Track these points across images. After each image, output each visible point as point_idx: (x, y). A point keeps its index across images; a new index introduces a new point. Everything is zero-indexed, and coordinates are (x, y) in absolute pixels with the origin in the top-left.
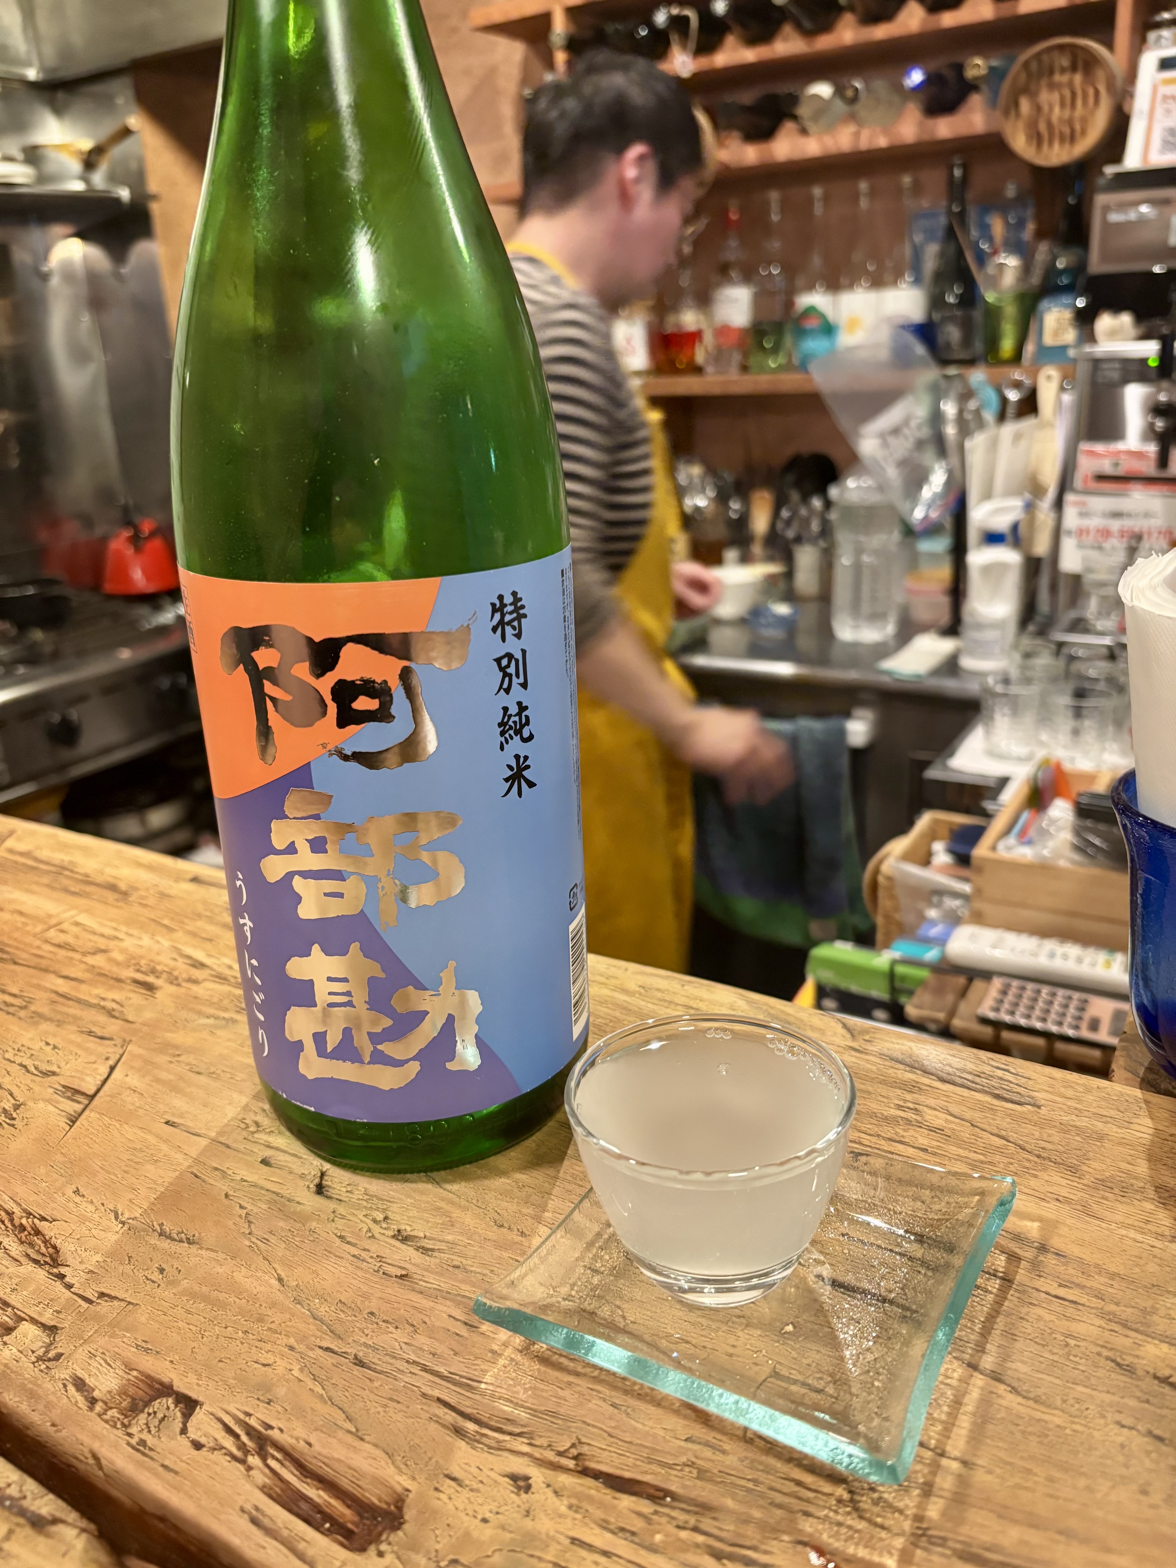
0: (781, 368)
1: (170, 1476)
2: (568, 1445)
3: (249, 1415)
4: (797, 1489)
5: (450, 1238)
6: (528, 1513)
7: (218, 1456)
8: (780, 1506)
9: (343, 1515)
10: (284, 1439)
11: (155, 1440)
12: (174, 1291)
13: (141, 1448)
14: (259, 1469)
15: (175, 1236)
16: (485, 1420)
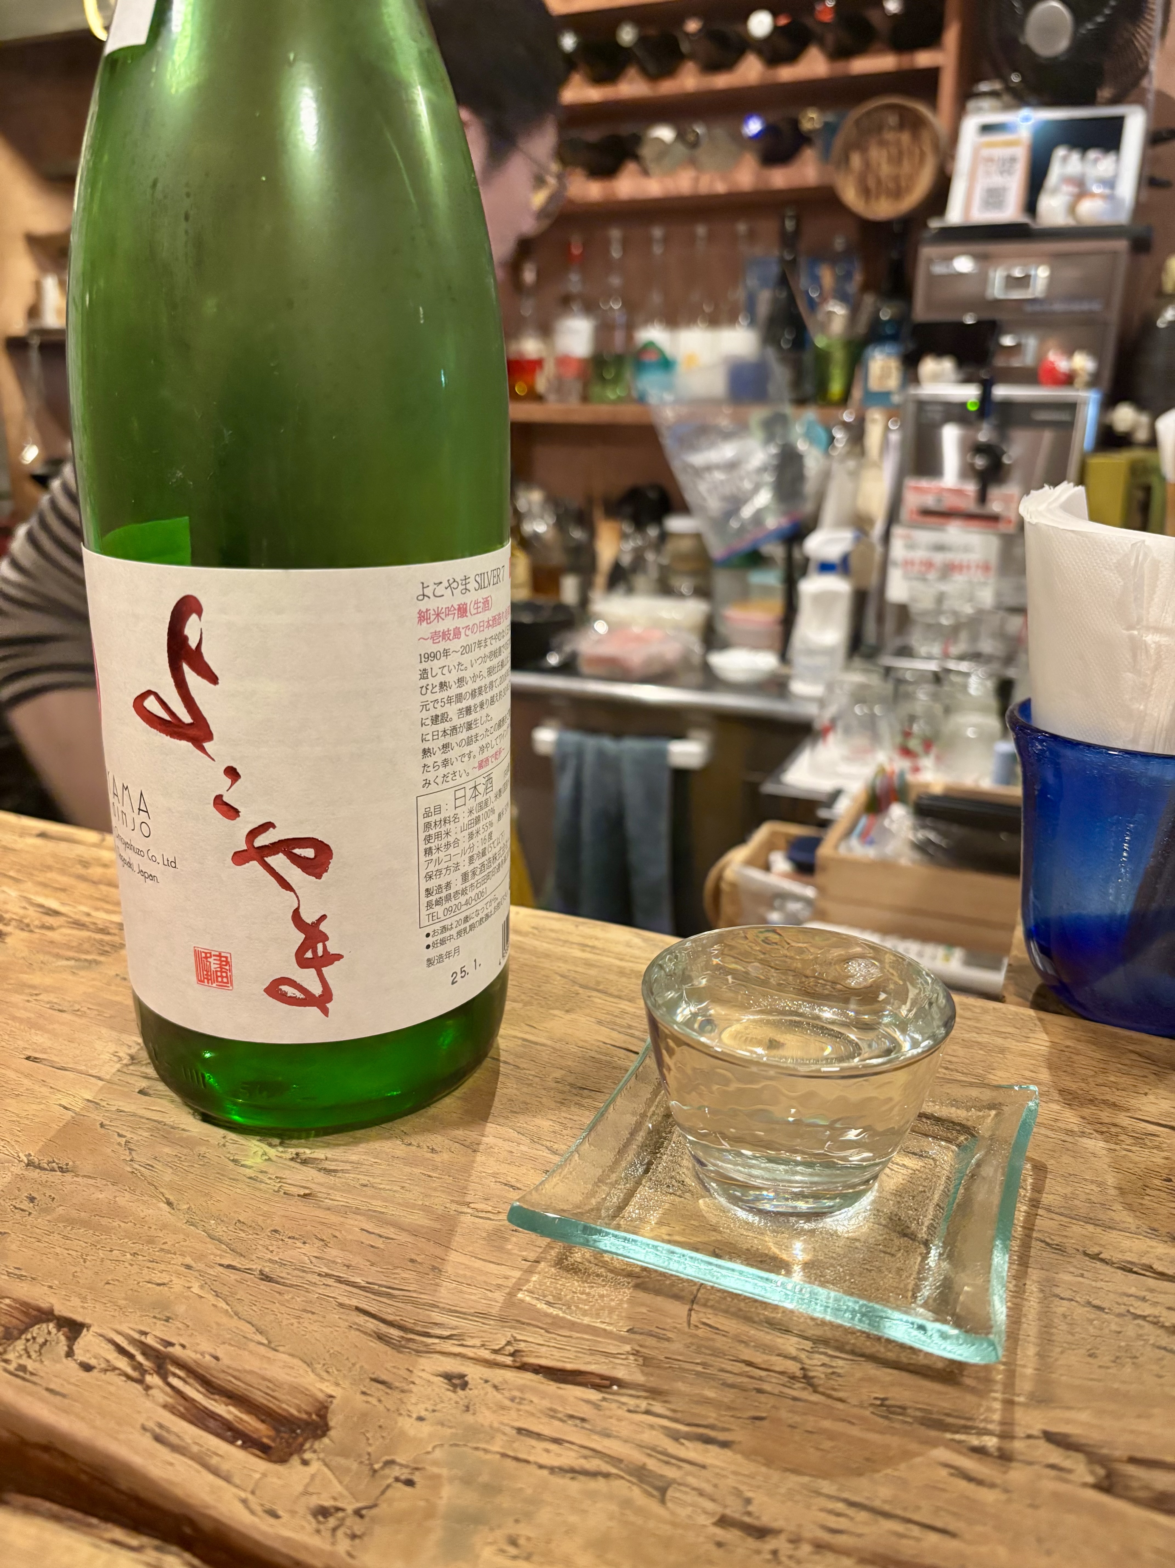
0: (620, 400)
1: (58, 1399)
2: (503, 1342)
3: (145, 1334)
4: (748, 1369)
5: (354, 1158)
6: (467, 1408)
7: (111, 1376)
8: (732, 1386)
9: (257, 1430)
10: (187, 1355)
11: (37, 1365)
12: (49, 1218)
13: (21, 1374)
14: (159, 1388)
15: (46, 1166)
16: (410, 1326)
